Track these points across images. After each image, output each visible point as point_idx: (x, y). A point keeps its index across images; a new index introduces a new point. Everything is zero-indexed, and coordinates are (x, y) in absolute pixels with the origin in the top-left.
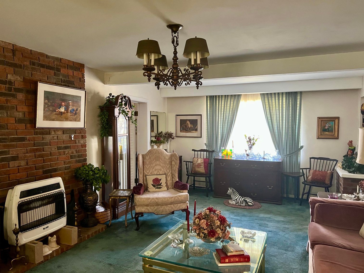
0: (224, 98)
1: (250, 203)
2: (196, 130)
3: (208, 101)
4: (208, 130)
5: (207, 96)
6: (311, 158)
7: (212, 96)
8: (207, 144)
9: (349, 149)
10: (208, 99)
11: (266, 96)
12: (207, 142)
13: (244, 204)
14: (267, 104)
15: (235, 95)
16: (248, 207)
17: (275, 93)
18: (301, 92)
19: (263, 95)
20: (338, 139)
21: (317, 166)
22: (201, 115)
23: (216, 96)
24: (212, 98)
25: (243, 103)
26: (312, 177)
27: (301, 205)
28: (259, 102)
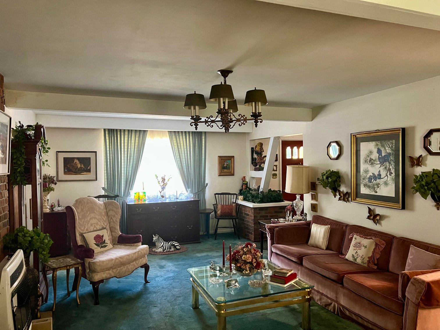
0: (126, 133)
1: (178, 247)
2: (89, 171)
3: (107, 135)
4: (107, 170)
5: (105, 130)
6: (215, 194)
7: (111, 129)
8: (106, 188)
9: (243, 184)
10: (107, 132)
11: (173, 134)
12: (106, 186)
13: (173, 249)
14: (175, 142)
15: (140, 131)
16: (177, 251)
17: (182, 132)
18: (205, 132)
19: (170, 132)
20: (234, 175)
21: (223, 201)
22: (96, 152)
23: (117, 130)
24: (112, 132)
25: (149, 140)
26: (221, 212)
27: (215, 239)
28: (166, 139)
